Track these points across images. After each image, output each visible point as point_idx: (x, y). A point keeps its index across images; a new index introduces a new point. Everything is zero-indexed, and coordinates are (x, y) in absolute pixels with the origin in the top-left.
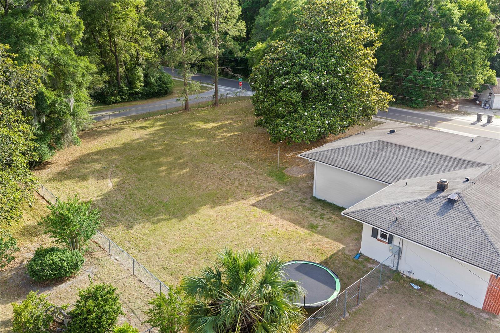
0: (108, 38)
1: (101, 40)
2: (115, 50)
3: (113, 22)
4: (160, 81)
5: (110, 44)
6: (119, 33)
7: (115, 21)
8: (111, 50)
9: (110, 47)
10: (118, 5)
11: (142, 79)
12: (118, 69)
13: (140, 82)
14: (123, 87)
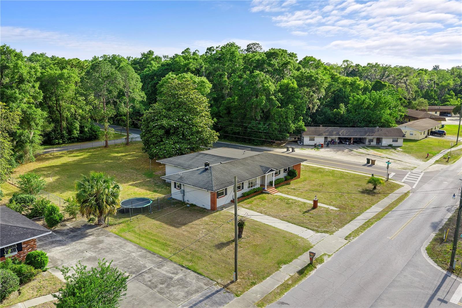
0: (55, 102)
1: (51, 103)
2: (60, 109)
3: (59, 92)
4: (91, 130)
5: (57, 106)
6: (63, 99)
7: (60, 91)
8: (57, 110)
9: (57, 107)
10: (63, 82)
11: (78, 128)
12: (61, 122)
13: (76, 131)
14: (64, 134)
